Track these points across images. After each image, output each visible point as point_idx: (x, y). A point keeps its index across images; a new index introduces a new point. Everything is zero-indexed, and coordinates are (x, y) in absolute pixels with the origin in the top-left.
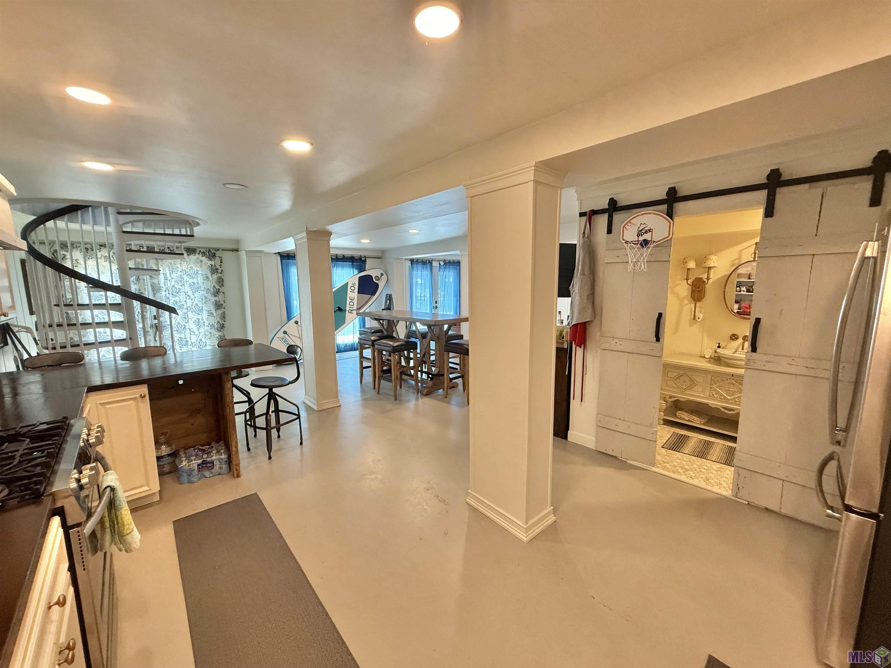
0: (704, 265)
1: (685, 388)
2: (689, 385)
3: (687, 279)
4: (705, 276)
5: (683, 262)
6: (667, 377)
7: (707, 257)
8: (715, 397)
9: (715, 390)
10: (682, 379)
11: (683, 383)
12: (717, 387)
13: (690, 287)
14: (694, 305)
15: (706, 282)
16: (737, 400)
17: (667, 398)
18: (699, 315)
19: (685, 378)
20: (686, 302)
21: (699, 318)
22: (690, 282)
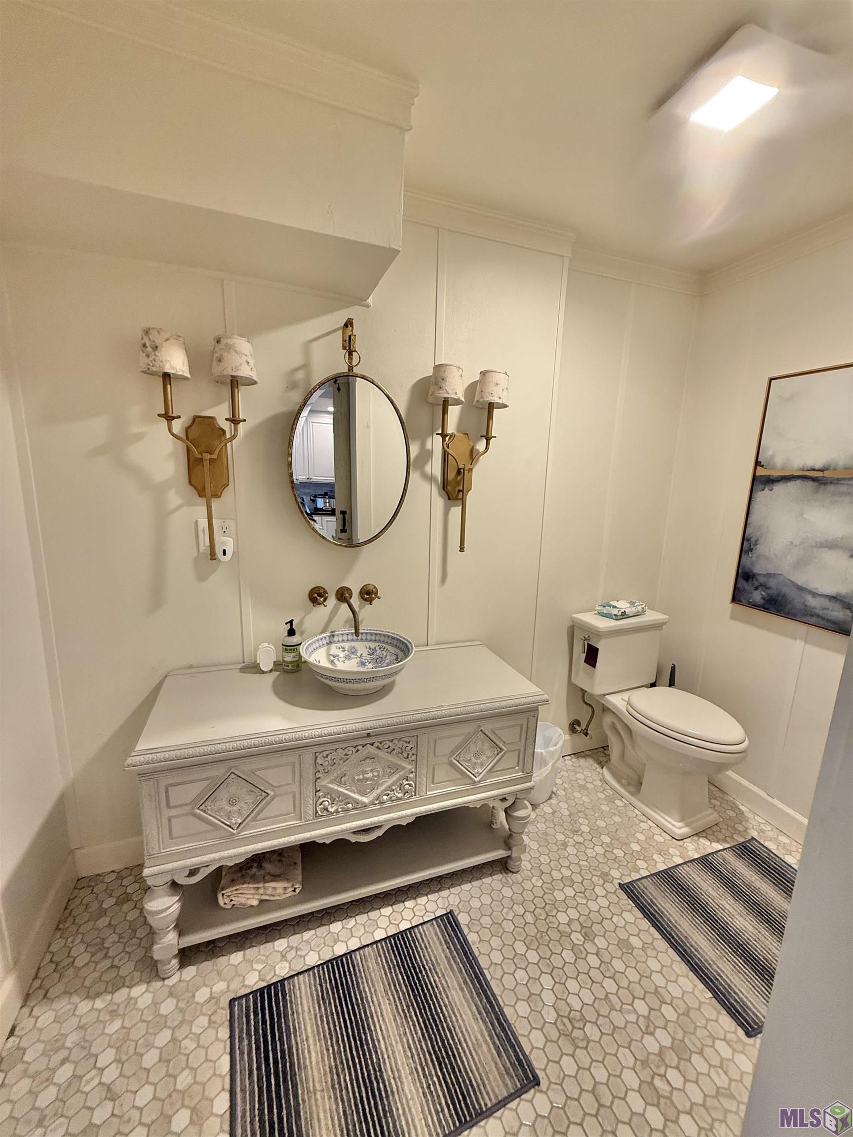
0: (217, 370)
1: (239, 821)
2: (252, 807)
3: (168, 417)
4: (221, 414)
5: (144, 345)
6: (168, 806)
7: (223, 341)
8: (332, 813)
9: (329, 793)
10: (223, 795)
11: (229, 808)
12: (332, 782)
13: (181, 447)
14: (203, 509)
15: (228, 436)
16: (385, 797)
17: (182, 880)
18: (224, 543)
19: (235, 788)
20: (174, 499)
21: (224, 554)
22: (178, 426)
